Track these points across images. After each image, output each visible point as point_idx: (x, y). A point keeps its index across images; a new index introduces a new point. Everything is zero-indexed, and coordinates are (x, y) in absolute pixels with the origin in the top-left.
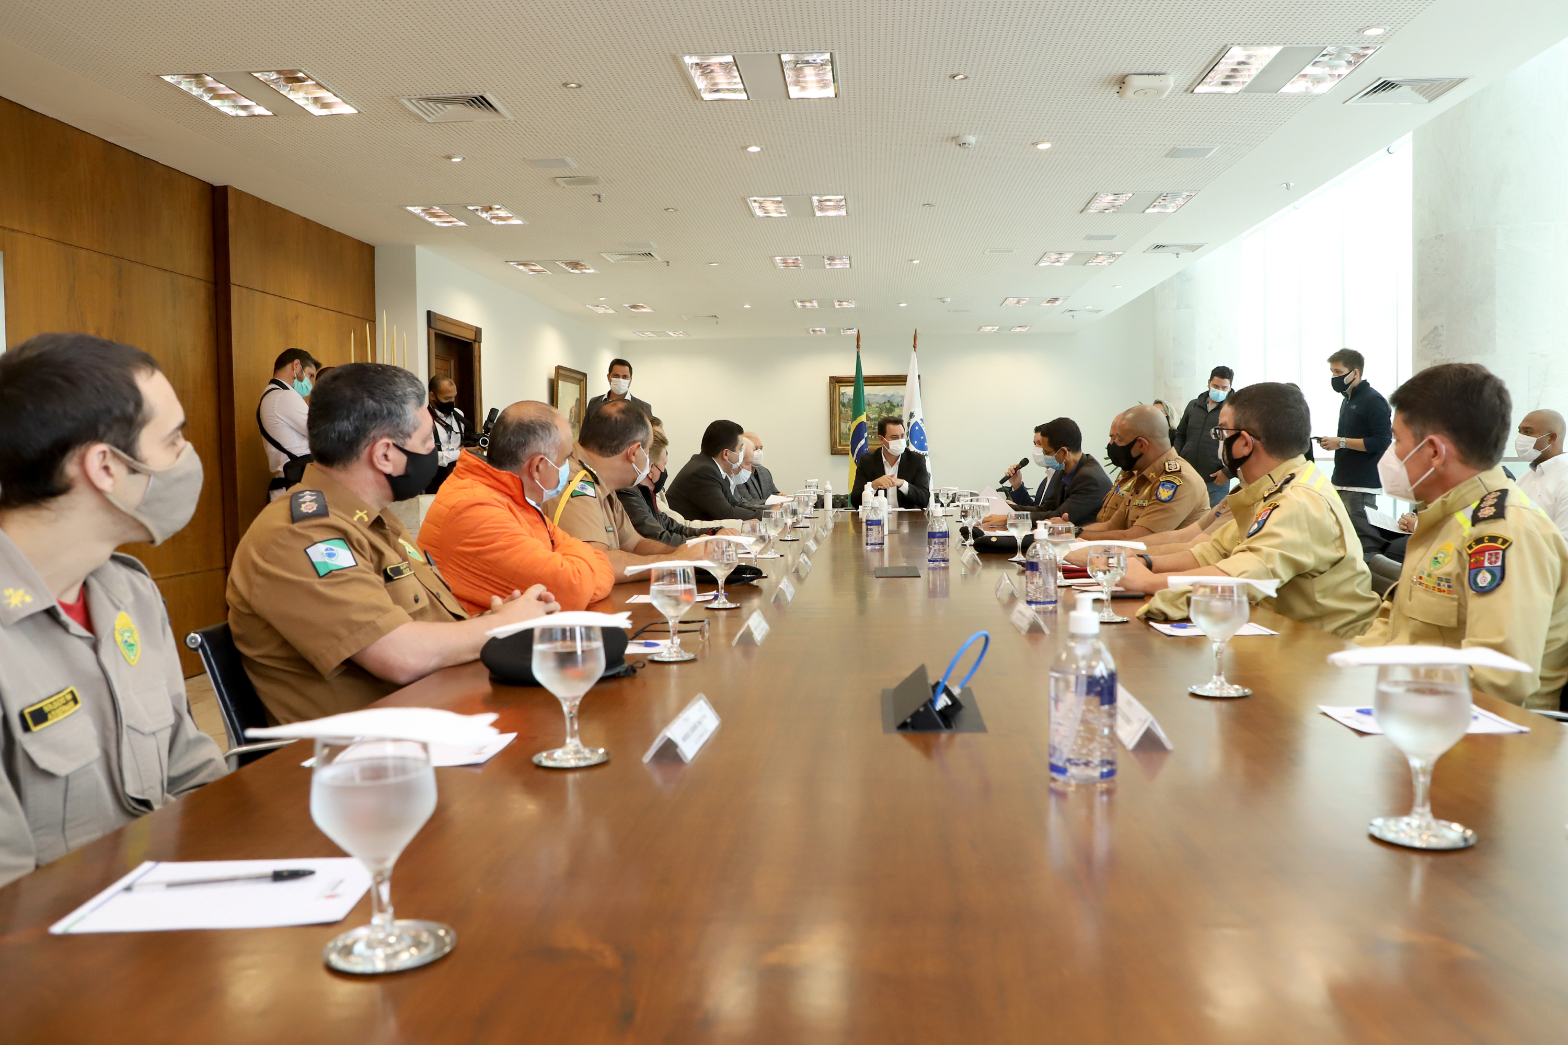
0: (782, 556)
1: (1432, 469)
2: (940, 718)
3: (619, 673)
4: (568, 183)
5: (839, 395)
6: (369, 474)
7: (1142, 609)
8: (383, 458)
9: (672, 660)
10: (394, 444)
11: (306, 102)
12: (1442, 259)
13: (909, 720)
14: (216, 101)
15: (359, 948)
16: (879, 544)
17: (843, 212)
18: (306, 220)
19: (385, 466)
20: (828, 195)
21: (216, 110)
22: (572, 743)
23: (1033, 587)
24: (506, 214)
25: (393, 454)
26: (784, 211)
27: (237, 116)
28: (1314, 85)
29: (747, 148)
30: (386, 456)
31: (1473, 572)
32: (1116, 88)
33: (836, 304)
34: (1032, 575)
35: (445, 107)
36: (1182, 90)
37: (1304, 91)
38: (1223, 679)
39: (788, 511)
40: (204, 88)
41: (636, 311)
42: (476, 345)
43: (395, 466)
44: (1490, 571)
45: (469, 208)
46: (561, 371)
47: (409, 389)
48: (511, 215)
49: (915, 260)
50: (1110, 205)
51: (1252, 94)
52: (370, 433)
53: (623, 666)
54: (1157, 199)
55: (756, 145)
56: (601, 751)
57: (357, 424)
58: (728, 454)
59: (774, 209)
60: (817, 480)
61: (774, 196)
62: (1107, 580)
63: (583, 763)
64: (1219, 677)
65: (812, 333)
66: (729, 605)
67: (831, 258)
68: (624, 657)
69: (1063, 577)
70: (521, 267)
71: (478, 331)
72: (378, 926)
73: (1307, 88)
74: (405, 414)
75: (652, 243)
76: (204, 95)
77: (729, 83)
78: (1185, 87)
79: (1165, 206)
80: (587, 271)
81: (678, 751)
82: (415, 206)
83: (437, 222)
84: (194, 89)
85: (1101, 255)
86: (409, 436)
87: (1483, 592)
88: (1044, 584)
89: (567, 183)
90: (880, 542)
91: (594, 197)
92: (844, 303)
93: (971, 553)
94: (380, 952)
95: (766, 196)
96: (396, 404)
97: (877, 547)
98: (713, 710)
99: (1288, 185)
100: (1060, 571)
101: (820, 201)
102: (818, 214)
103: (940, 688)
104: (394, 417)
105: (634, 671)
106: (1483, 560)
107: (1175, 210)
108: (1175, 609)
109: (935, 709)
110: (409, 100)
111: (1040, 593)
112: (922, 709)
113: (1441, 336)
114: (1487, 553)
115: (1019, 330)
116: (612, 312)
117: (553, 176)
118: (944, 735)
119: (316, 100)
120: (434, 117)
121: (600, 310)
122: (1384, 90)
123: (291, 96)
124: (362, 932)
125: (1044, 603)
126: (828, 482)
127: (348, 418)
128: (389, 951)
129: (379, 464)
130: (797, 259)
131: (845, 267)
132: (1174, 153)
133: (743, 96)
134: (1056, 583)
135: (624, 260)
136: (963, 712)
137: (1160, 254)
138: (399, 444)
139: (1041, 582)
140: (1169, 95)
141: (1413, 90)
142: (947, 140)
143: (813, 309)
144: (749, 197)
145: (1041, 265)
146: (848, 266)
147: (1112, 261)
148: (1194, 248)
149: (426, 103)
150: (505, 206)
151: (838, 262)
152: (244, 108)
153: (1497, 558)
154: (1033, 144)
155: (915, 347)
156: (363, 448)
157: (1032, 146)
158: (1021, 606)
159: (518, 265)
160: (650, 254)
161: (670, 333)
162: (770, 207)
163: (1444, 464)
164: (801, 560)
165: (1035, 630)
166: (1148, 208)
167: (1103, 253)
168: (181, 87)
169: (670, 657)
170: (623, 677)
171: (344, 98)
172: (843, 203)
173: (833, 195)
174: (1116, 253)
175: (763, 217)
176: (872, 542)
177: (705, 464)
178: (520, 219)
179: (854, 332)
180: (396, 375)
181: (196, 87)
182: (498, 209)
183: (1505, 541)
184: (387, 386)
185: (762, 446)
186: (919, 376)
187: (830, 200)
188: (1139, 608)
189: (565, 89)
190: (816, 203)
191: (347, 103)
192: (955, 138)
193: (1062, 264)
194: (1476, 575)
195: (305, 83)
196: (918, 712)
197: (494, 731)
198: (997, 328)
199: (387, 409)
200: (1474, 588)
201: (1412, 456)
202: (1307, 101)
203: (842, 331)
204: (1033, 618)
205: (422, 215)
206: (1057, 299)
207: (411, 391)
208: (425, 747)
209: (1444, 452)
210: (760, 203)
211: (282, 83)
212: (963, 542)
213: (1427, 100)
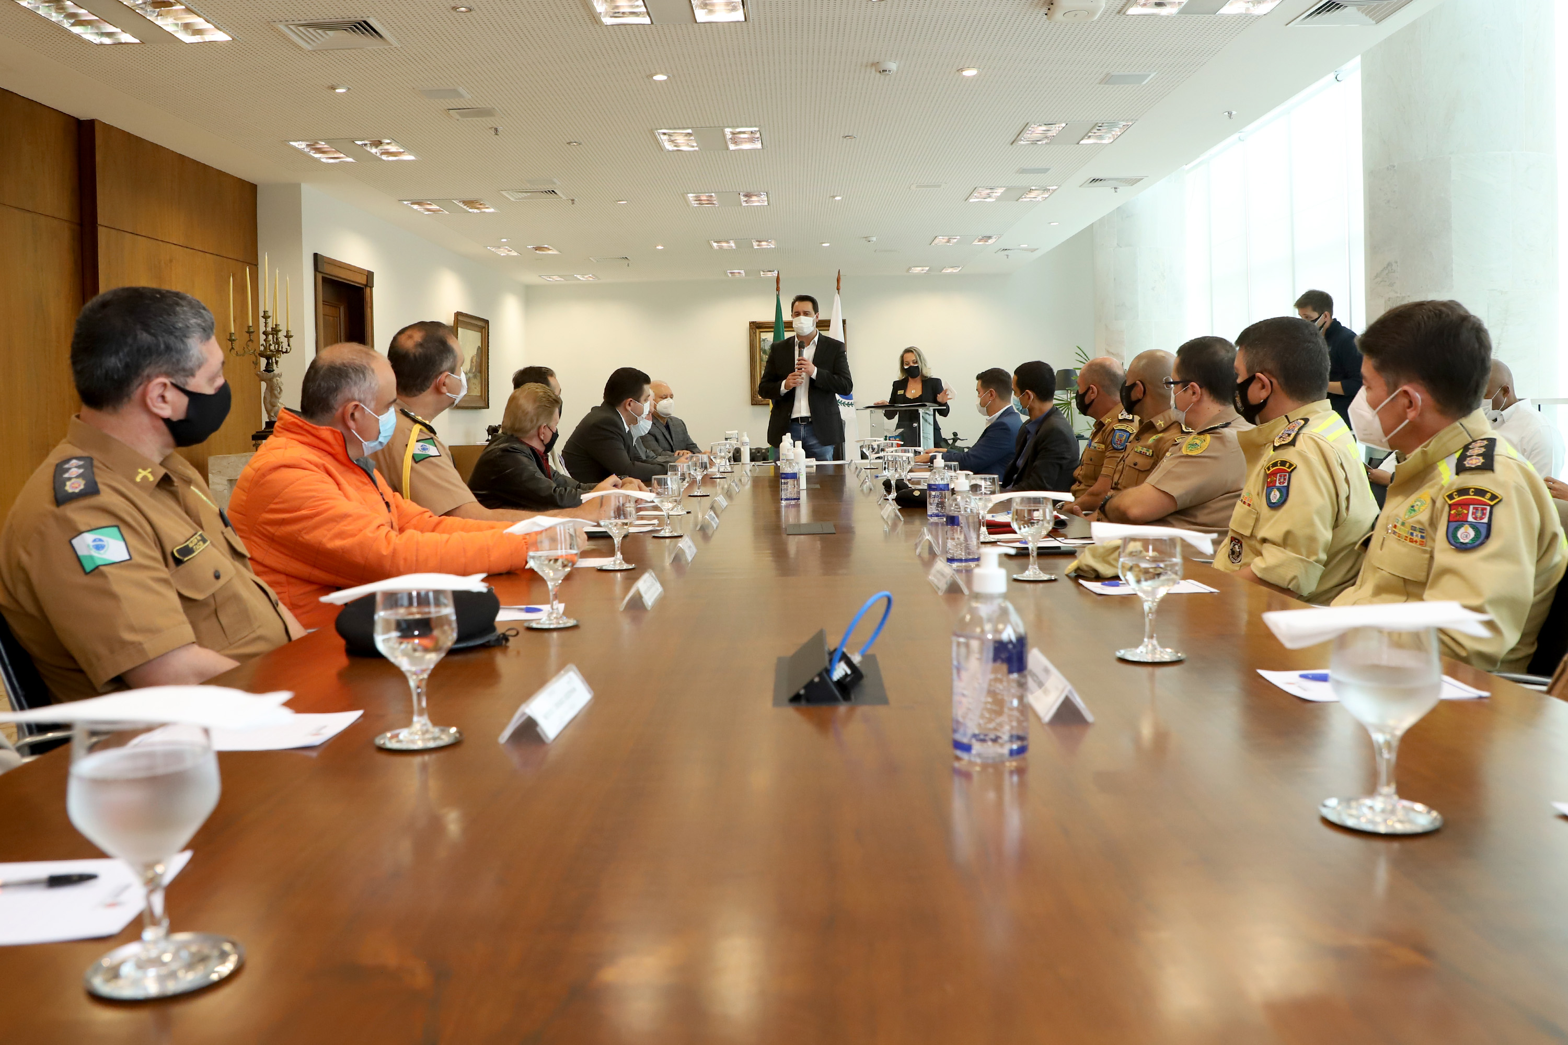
0: (688, 513)
1: (1407, 421)
2: (839, 691)
3: (488, 642)
4: (462, 115)
5: (760, 341)
6: (145, 419)
7: (1071, 565)
8: (160, 399)
9: (552, 627)
10: (172, 384)
11: (175, 28)
12: (1394, 192)
13: (802, 692)
14: (78, 27)
15: (127, 970)
16: (794, 499)
17: (758, 145)
18: (181, 157)
19: (162, 409)
20: (742, 126)
21: (78, 37)
22: (420, 722)
23: (954, 543)
24: (397, 149)
25: (172, 395)
26: (695, 144)
27: (102, 44)
28: (1254, 5)
29: (652, 77)
30: (163, 397)
31: (1453, 525)
32: (1045, 10)
33: (755, 244)
34: (953, 530)
35: (327, 34)
36: (1115, 12)
37: (1244, 12)
38: (1155, 642)
39: (698, 464)
40: (64, 14)
41: (541, 252)
42: (368, 290)
43: (174, 410)
44: (1473, 526)
45: (357, 142)
46: (460, 318)
47: (193, 321)
48: (402, 150)
49: (836, 196)
50: (1042, 136)
51: (1189, 16)
52: (143, 370)
53: (494, 634)
54: (1093, 128)
55: (662, 73)
56: (453, 730)
57: (128, 360)
58: (632, 404)
59: (685, 143)
60: (737, 431)
61: (684, 128)
62: (1032, 535)
63: (432, 744)
64: (1150, 640)
65: (730, 275)
66: (625, 566)
67: (748, 195)
68: (496, 624)
69: (987, 533)
70: (415, 207)
71: (370, 275)
72: (149, 942)
73: (1248, 9)
74: (187, 349)
75: (555, 180)
76: (65, 21)
77: (632, 6)
78: (1118, 9)
79: (1100, 137)
80: (487, 210)
81: (538, 729)
82: (299, 141)
83: (323, 158)
84: (54, 14)
85: (1036, 190)
86: (192, 374)
87: (1463, 548)
88: (966, 539)
89: (460, 114)
90: (795, 497)
91: (490, 130)
92: (763, 243)
93: (891, 508)
94: (152, 972)
95: (675, 128)
96: (176, 337)
97: (793, 502)
98: (587, 685)
99: (1230, 114)
100: (983, 526)
101: (733, 134)
102: (732, 147)
103: (837, 656)
104: (174, 353)
105: (507, 640)
106: (1467, 514)
107: (1111, 140)
108: (1107, 566)
109: (831, 679)
110: (287, 26)
111: (961, 550)
112: (817, 680)
113: (1394, 272)
114: (1471, 507)
115: (950, 270)
116: (516, 254)
117: (446, 108)
118: (842, 708)
119: (187, 26)
120: (314, 44)
121: (503, 252)
122: (1328, 11)
123: (159, 22)
124: (131, 950)
125: (967, 560)
126: (745, 434)
127: (117, 353)
128: (164, 971)
129: (154, 406)
130: (711, 196)
131: (763, 204)
132: (1108, 79)
133: (647, 20)
134: (978, 538)
135: (525, 198)
136: (865, 682)
137: (1097, 189)
138: (179, 384)
139: (962, 538)
140: (1101, 18)
141: (1359, 11)
142: (866, 66)
143: (730, 250)
144: (657, 129)
145: (971, 201)
146: (766, 203)
147: (1047, 196)
148: (1133, 181)
149: (305, 29)
150: (394, 140)
151: (754, 198)
152: (110, 35)
153: (1484, 514)
154: (958, 70)
155: (838, 289)
156: (135, 387)
157: (957, 73)
158: (941, 565)
159: (412, 204)
160: (553, 191)
161: (579, 277)
162: (681, 140)
163: (1421, 415)
164: (707, 517)
165: (954, 590)
166: (1082, 139)
167: (1037, 188)
168: (40, 12)
169: (550, 624)
170: (494, 646)
171: (216, 24)
172: (758, 135)
173: (747, 126)
174: (1051, 188)
175: (673, 151)
176: (789, 496)
177: (608, 414)
178: (412, 155)
179: (775, 274)
180: (178, 304)
181: (56, 12)
182: (388, 144)
183: (1494, 497)
184: (165, 317)
185: (672, 395)
186: (844, 322)
187: (744, 133)
188: (1069, 564)
189: (454, 13)
190: (729, 136)
191: (219, 29)
192: (875, 64)
193: (994, 200)
194: (1457, 529)
195: (174, 8)
196: (812, 682)
197: (287, 713)
198: (927, 268)
199: (165, 343)
200: (1452, 542)
201: (1385, 405)
202: (1245, 25)
203: (762, 273)
204: (952, 577)
205: (307, 150)
206: (990, 237)
207: (196, 323)
208: (206, 731)
209: (1420, 403)
210: (670, 135)
211: (149, 9)
212: (885, 496)
213: (1374, 22)
